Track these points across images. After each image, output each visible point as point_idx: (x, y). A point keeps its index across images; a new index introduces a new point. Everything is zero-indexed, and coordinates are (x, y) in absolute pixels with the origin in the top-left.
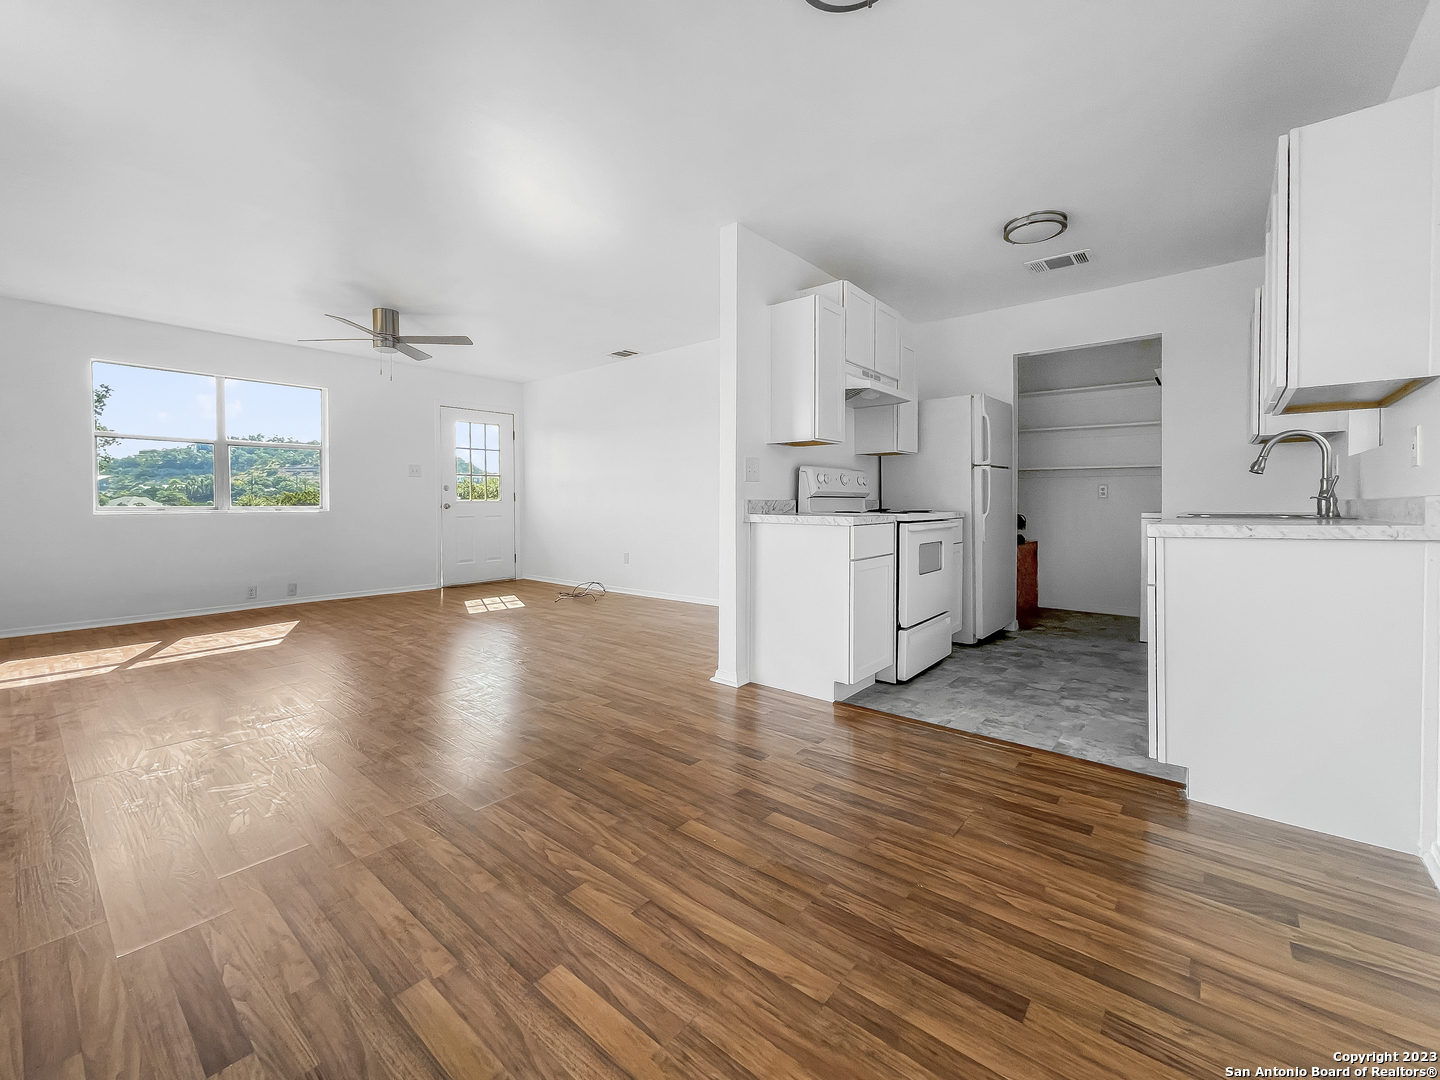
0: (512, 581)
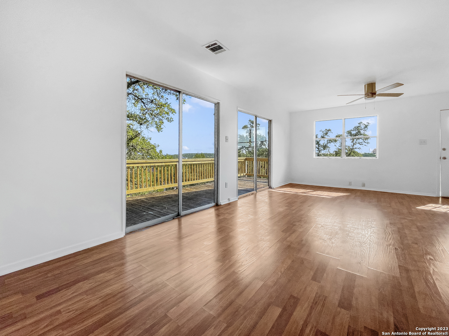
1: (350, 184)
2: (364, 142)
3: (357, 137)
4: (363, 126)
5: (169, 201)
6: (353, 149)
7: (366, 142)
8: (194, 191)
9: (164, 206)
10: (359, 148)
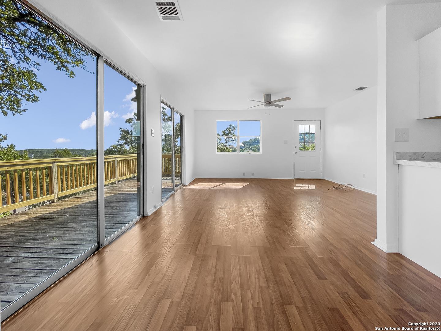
0: (320, 179)
1: (244, 174)
2: (233, 140)
5: (51, 225)
6: (226, 146)
8: (86, 202)
9: (48, 235)
10: (230, 145)
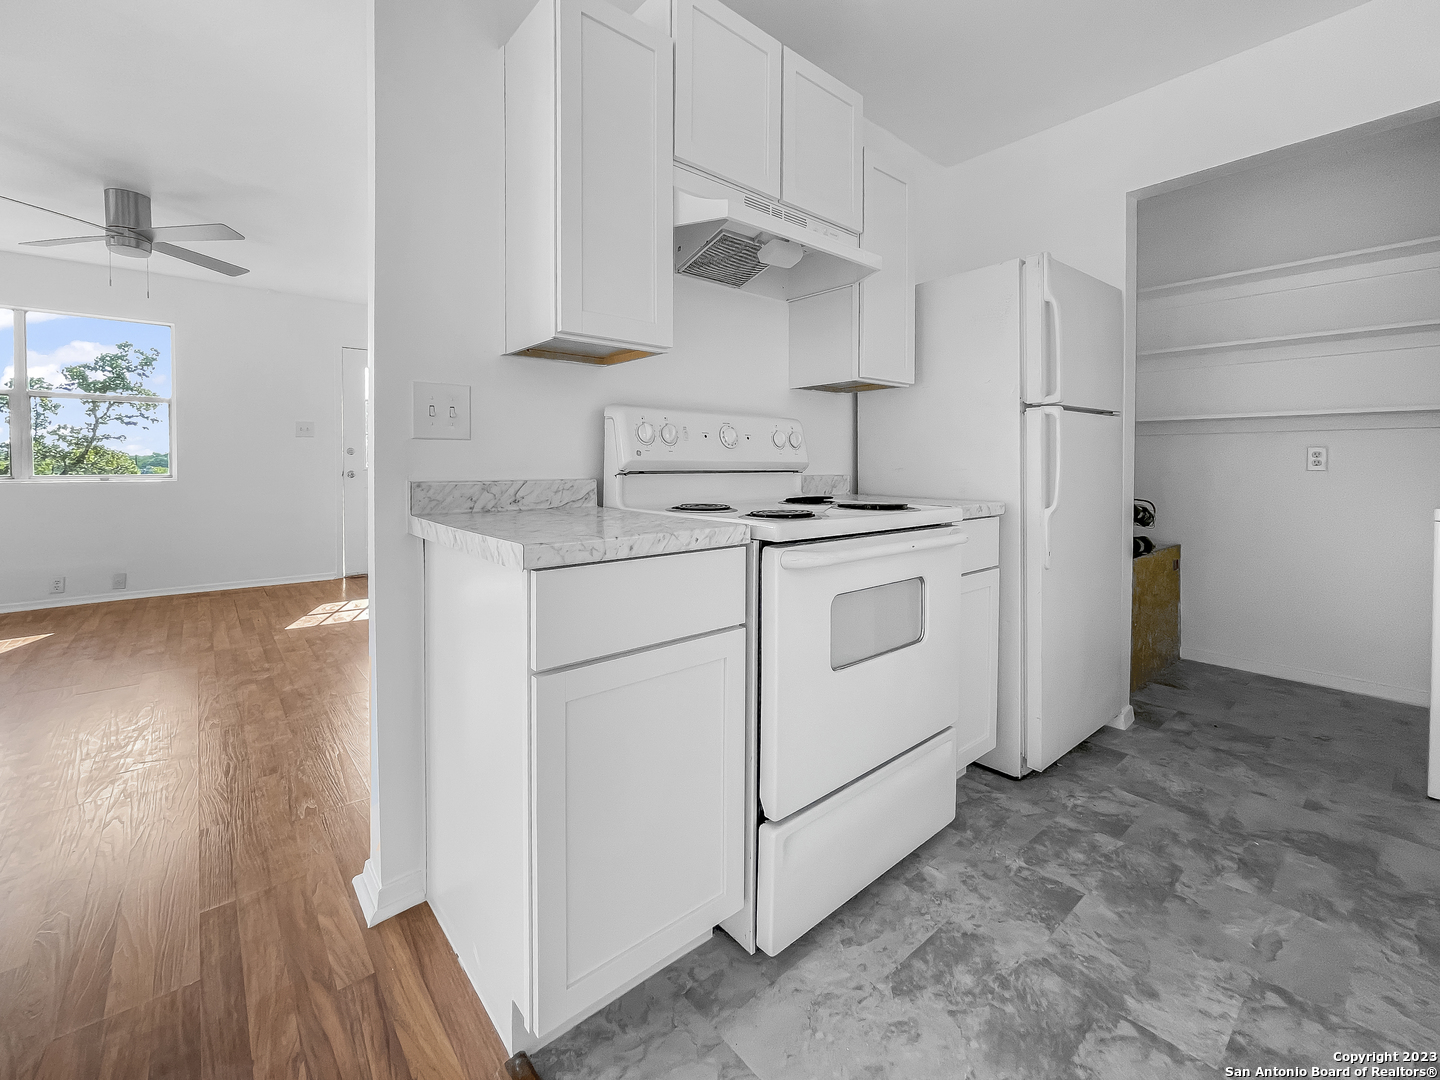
1: (56, 588)
2: (142, 415)
3: (110, 394)
4: (135, 360)
6: (92, 441)
7: (147, 418)
10: (119, 438)
